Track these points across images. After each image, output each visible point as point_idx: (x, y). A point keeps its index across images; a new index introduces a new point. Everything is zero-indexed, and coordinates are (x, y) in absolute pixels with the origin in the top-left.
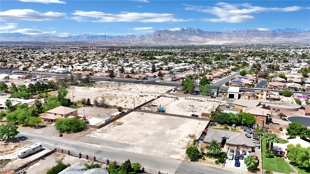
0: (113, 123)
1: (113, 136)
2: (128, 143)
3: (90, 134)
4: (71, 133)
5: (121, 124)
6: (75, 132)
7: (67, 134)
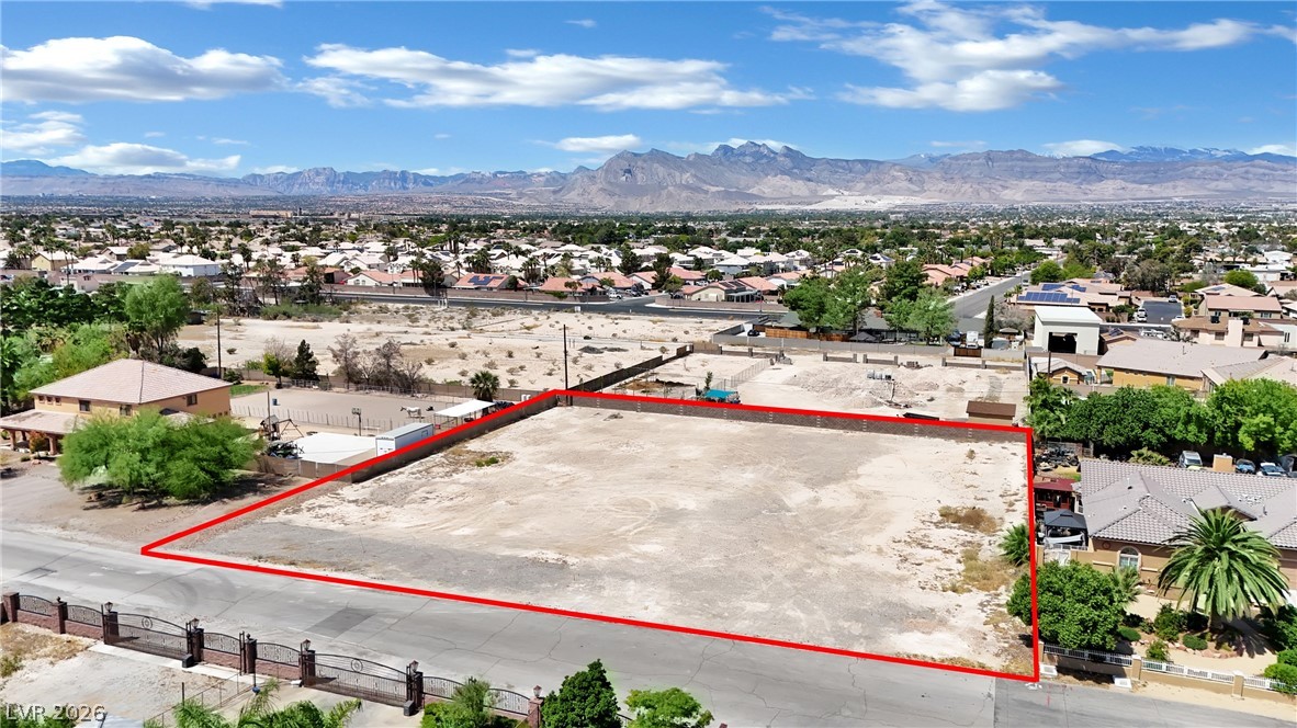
0: (444, 457)
1: (447, 521)
2: (557, 556)
3: (295, 512)
4: (166, 505)
5: (494, 461)
6: (197, 503)
7: (141, 512)
